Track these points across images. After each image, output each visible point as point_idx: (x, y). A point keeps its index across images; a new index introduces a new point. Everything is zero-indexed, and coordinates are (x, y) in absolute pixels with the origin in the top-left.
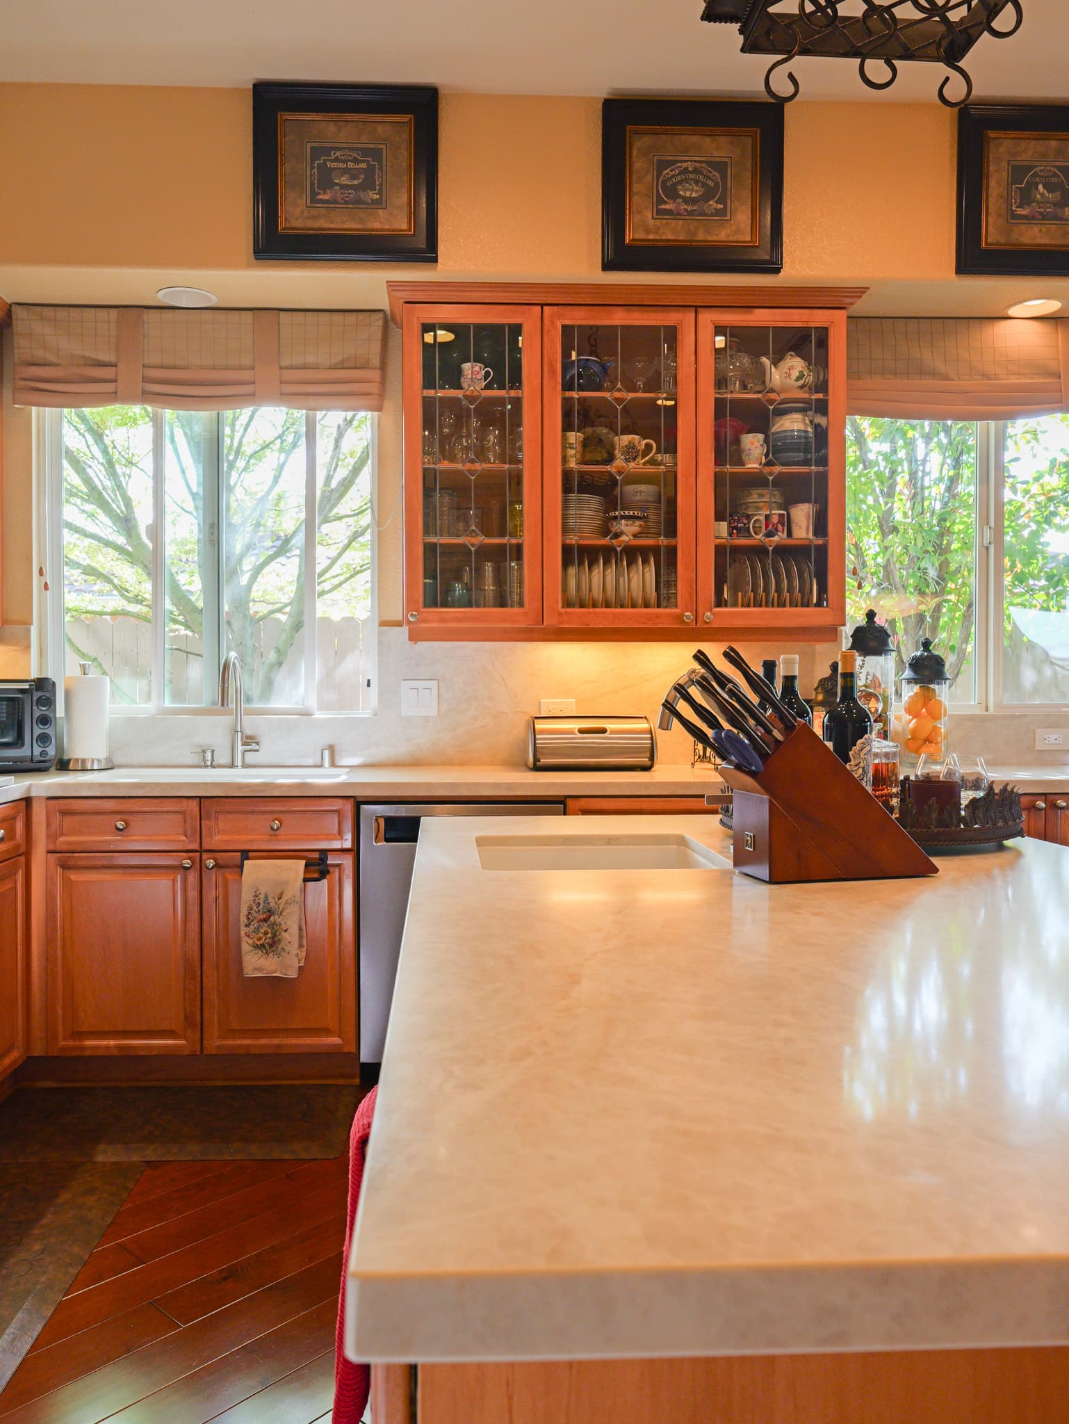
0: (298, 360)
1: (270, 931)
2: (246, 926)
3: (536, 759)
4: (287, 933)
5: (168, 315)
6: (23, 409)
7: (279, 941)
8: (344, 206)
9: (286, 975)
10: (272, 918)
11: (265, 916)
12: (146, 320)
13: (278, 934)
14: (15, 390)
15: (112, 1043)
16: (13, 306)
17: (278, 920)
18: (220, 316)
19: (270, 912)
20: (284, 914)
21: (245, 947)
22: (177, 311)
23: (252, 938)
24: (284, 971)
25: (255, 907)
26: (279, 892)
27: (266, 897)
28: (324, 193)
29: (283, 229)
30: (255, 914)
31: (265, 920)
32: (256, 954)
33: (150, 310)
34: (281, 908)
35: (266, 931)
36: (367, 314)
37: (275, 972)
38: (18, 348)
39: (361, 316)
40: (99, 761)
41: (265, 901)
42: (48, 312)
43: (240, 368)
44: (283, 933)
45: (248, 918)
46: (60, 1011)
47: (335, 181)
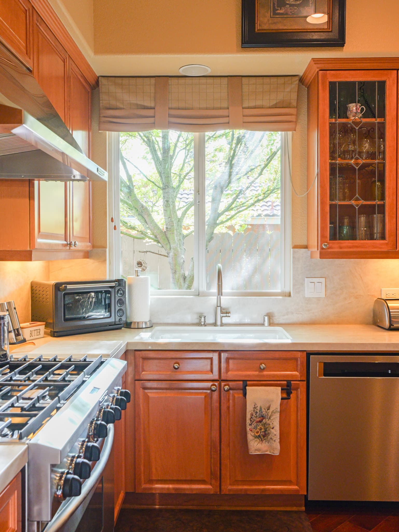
0: (252, 104)
1: (263, 428)
2: (250, 425)
3: (391, 324)
4: (273, 429)
5: (182, 81)
6: (102, 133)
7: (269, 434)
8: (291, 16)
9: (273, 453)
10: (264, 420)
11: (260, 419)
12: (170, 84)
13: (267, 429)
14: (100, 123)
15: (171, 486)
16: (100, 78)
17: (268, 422)
18: (210, 81)
19: (263, 417)
20: (272, 418)
21: (250, 436)
22: (187, 78)
23: (253, 432)
24: (272, 451)
25: (254, 414)
26: (268, 405)
27: (261, 408)
28: (281, 9)
29: (258, 30)
30: (254, 418)
31: (260, 422)
32: (256, 441)
33: (172, 78)
34: (269, 415)
35: (260, 428)
36: (290, 78)
37: (267, 451)
38: (102, 100)
39: (287, 79)
40: (146, 323)
41: (260, 410)
42: (119, 81)
43: (221, 108)
44: (271, 430)
45: (251, 421)
46: (142, 469)
47: (287, 2)
